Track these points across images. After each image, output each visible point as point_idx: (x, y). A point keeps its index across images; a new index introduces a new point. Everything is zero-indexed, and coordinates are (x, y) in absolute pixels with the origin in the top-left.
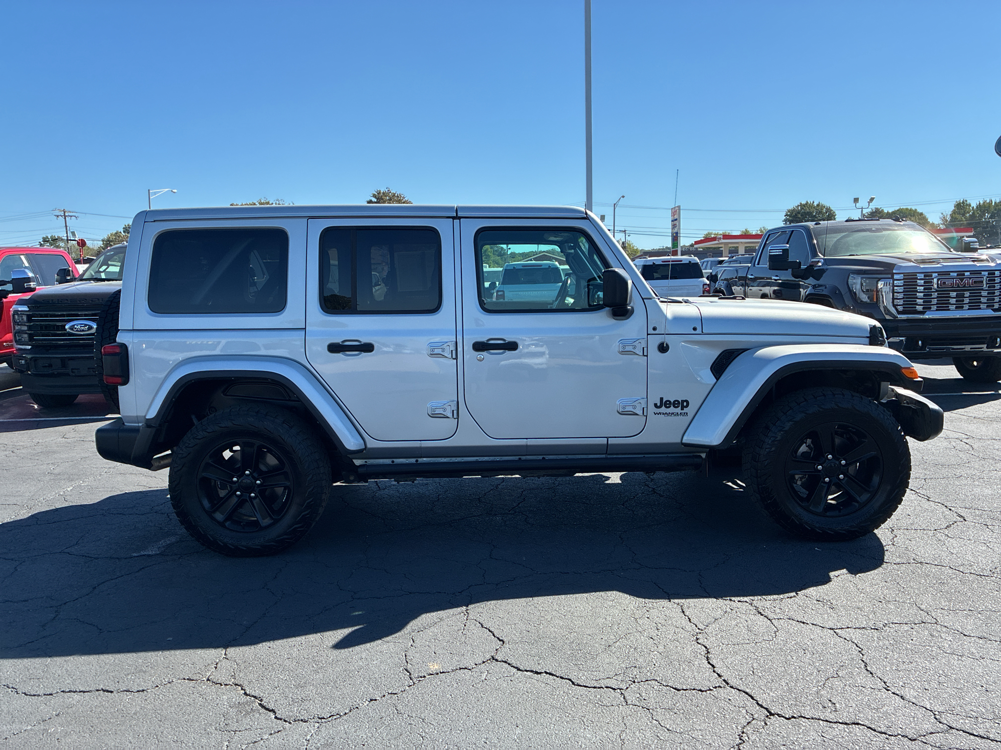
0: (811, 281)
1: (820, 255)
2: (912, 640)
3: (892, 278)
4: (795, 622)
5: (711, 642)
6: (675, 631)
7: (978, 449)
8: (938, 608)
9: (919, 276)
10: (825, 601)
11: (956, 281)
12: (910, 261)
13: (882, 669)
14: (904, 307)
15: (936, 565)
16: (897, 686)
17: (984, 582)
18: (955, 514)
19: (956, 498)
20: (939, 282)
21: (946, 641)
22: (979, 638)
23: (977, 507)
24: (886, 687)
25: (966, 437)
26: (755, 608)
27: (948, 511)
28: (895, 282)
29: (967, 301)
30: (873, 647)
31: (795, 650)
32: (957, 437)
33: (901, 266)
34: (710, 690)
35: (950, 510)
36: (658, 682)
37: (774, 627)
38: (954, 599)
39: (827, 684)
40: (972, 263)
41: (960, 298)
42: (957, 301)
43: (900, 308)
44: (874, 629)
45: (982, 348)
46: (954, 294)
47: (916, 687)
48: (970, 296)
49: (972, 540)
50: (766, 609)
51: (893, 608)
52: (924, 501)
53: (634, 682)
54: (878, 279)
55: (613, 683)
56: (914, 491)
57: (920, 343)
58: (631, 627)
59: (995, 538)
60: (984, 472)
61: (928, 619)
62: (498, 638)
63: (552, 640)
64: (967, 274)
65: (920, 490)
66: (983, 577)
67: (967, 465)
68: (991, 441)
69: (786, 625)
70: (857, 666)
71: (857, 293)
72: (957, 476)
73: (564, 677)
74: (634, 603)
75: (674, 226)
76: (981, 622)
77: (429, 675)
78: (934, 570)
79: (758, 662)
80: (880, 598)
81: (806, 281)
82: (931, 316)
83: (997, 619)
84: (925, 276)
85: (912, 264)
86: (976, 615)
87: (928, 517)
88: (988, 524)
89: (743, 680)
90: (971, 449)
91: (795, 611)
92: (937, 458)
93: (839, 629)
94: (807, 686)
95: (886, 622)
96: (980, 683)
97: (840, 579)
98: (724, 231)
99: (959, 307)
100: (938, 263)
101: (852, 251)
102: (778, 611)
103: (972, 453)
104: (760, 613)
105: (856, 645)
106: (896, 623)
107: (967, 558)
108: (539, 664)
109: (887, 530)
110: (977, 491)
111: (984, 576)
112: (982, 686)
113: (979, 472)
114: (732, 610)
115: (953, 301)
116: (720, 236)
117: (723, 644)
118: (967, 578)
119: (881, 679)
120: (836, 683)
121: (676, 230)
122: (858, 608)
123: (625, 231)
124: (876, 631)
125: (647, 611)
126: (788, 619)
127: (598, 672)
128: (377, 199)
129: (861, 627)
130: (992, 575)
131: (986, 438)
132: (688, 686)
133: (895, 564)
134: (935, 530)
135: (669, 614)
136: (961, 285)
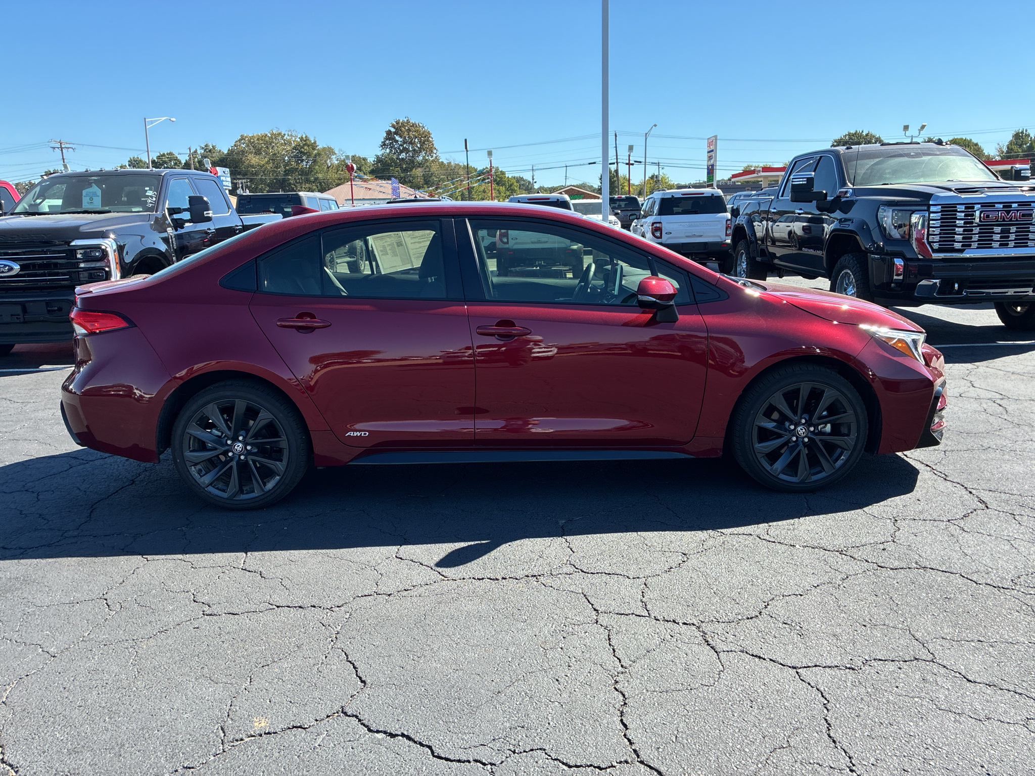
0: (838, 214)
1: (849, 184)
2: (897, 687)
3: (928, 210)
4: (749, 656)
5: (632, 688)
6: (590, 670)
7: (1012, 412)
8: (937, 636)
9: (959, 208)
10: (793, 625)
11: (1001, 213)
12: (950, 190)
13: (850, 734)
14: (940, 245)
15: (943, 571)
16: (866, 764)
17: (1002, 597)
18: (976, 498)
19: (979, 477)
20: (982, 215)
21: (942, 690)
22: (987, 685)
23: (1004, 490)
24: (851, 765)
25: (1001, 397)
26: (702, 634)
27: (967, 495)
28: (932, 215)
29: (1012, 237)
30: (843, 697)
31: (740, 701)
32: (990, 397)
33: (939, 197)
34: (612, 766)
35: (970, 493)
36: (546, 754)
37: (720, 664)
38: (960, 622)
39: (771, 759)
40: (1021, 193)
41: (1005, 233)
42: (1001, 237)
43: (936, 246)
44: (849, 668)
45: (1026, 292)
46: (998, 229)
47: (892, 766)
48: (1016, 232)
49: (992, 536)
50: (716, 636)
51: (879, 635)
52: (940, 480)
53: (514, 752)
54: (910, 212)
55: (484, 754)
56: (930, 467)
57: (956, 286)
58: (535, 662)
59: (1022, 533)
60: (1017, 443)
61: (923, 654)
62: (360, 678)
63: (428, 682)
64: (1014, 205)
65: (937, 466)
66: (1002, 590)
67: (997, 433)
68: (1029, 402)
69: (736, 661)
70: (817, 729)
71: (887, 229)
72: (984, 448)
73: (424, 743)
74: (551, 625)
75: (710, 158)
76: (992, 659)
77: (249, 737)
78: (940, 578)
79: (687, 720)
80: (865, 620)
81: (832, 215)
82: (972, 255)
83: (1014, 654)
84: (966, 208)
85: (952, 194)
86: (987, 648)
87: (942, 503)
88: (1015, 513)
89: (660, 750)
90: (1004, 413)
91: (752, 639)
92: (963, 424)
93: (805, 667)
94: (743, 762)
95: (867, 658)
96: (980, 762)
97: (818, 591)
98: (765, 164)
99: (1004, 245)
100: (982, 193)
101: (886, 179)
102: (731, 638)
103: (1005, 418)
104: (707, 641)
105: (822, 693)
106: (880, 660)
107: (984, 562)
108: (398, 720)
109: (889, 521)
110: (1006, 467)
111: (1003, 588)
112: (982, 767)
113: (1011, 442)
114: (672, 636)
115: (997, 237)
116: (759, 169)
117: (647, 691)
118: (981, 592)
119: (845, 752)
120: (785, 757)
121: (712, 162)
122: (834, 636)
123: (659, 163)
124: (851, 671)
125: (564, 638)
126: (741, 651)
127: (472, 735)
128: (396, 129)
129: (833, 665)
130: (1013, 588)
131: (1023, 399)
132: (585, 760)
133: (892, 569)
134: (949, 520)
135: (590, 642)
136: (1007, 218)
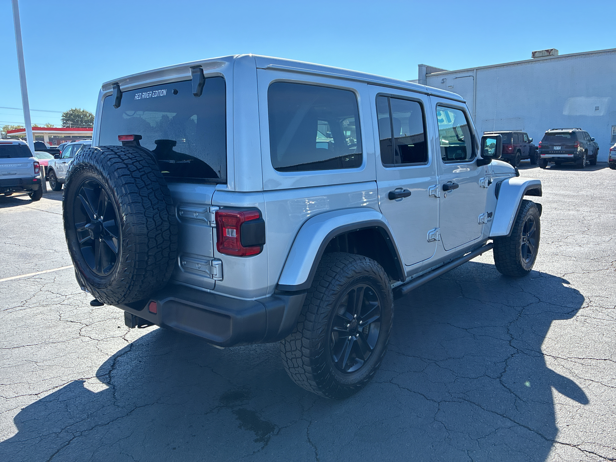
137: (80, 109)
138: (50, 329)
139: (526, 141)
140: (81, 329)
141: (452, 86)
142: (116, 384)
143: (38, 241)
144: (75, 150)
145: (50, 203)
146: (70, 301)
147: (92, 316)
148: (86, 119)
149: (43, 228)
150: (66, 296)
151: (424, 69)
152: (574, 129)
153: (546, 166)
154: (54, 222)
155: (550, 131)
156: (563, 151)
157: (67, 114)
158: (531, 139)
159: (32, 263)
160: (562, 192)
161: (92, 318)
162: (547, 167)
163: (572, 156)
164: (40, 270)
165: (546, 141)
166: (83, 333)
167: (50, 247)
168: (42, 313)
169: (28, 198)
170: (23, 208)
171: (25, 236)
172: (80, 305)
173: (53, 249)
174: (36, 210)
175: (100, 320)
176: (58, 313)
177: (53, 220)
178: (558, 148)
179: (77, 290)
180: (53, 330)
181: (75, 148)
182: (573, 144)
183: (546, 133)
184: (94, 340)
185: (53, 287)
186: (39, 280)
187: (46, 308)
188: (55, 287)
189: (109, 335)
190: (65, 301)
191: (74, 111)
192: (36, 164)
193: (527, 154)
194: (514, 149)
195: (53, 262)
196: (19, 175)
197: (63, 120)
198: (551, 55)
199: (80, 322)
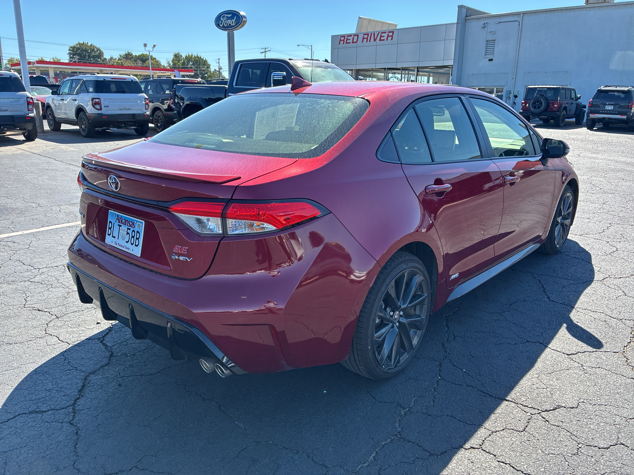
137: (88, 43)
138: (9, 320)
139: (573, 98)
140: (49, 322)
141: (493, 32)
142: (80, 425)
143: (22, 191)
144: (74, 86)
145: (45, 145)
146: (43, 277)
147: (67, 302)
148: (93, 54)
149: (31, 175)
150: (39, 269)
151: (464, 11)
152: (629, 87)
153: (594, 127)
154: (45, 168)
155: (602, 88)
156: (615, 111)
157: (74, 47)
158: (579, 96)
159: (9, 220)
160: (623, 159)
161: (66, 305)
162: (594, 129)
163: (625, 117)
164: (16, 230)
165: (597, 98)
166: (50, 331)
167: (34, 199)
168: (4, 293)
169: (22, 138)
170: (15, 149)
171: (8, 184)
172: (54, 284)
173: (37, 202)
174: (28, 153)
175: (76, 310)
176: (24, 295)
177: (44, 166)
178: (610, 108)
179: (54, 261)
180: (12, 322)
181: (74, 84)
182: (627, 104)
183: (598, 90)
184: (63, 342)
185: (26, 255)
186: (11, 244)
187: (11, 286)
188: (29, 255)
189: (84, 335)
190: (37, 276)
191: (82, 45)
192: (29, 100)
193: (573, 112)
194: (560, 107)
195: (33, 219)
196: (11, 111)
197: (69, 54)
198: (606, 2)
199: (49, 311)
